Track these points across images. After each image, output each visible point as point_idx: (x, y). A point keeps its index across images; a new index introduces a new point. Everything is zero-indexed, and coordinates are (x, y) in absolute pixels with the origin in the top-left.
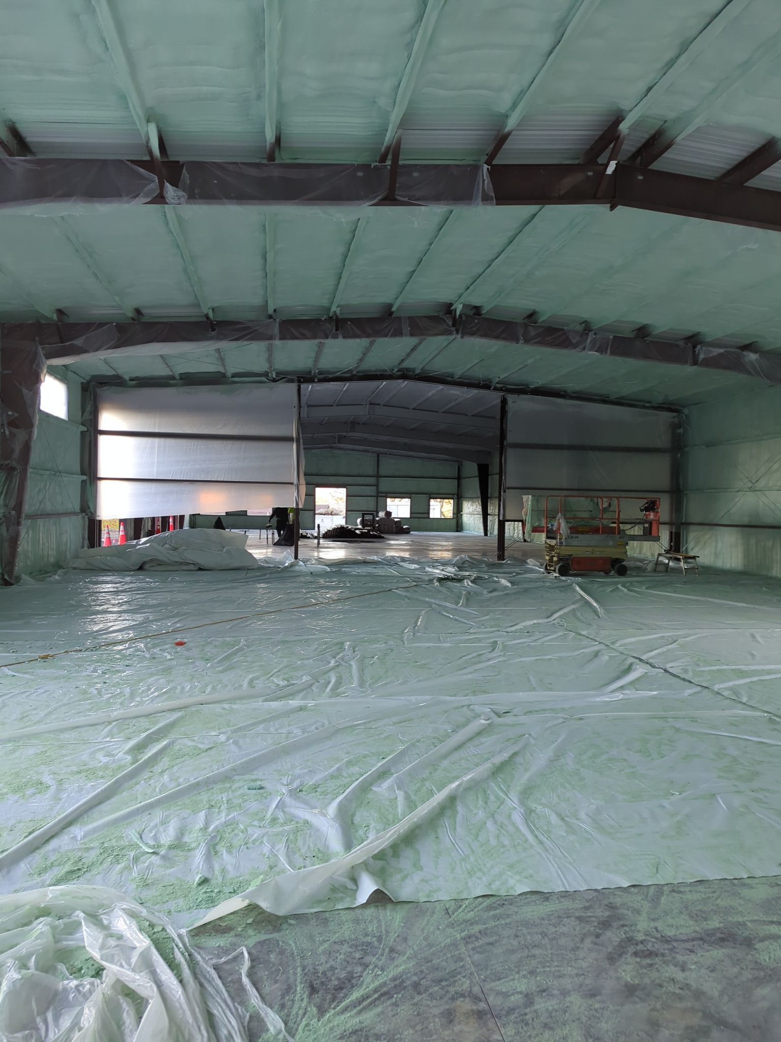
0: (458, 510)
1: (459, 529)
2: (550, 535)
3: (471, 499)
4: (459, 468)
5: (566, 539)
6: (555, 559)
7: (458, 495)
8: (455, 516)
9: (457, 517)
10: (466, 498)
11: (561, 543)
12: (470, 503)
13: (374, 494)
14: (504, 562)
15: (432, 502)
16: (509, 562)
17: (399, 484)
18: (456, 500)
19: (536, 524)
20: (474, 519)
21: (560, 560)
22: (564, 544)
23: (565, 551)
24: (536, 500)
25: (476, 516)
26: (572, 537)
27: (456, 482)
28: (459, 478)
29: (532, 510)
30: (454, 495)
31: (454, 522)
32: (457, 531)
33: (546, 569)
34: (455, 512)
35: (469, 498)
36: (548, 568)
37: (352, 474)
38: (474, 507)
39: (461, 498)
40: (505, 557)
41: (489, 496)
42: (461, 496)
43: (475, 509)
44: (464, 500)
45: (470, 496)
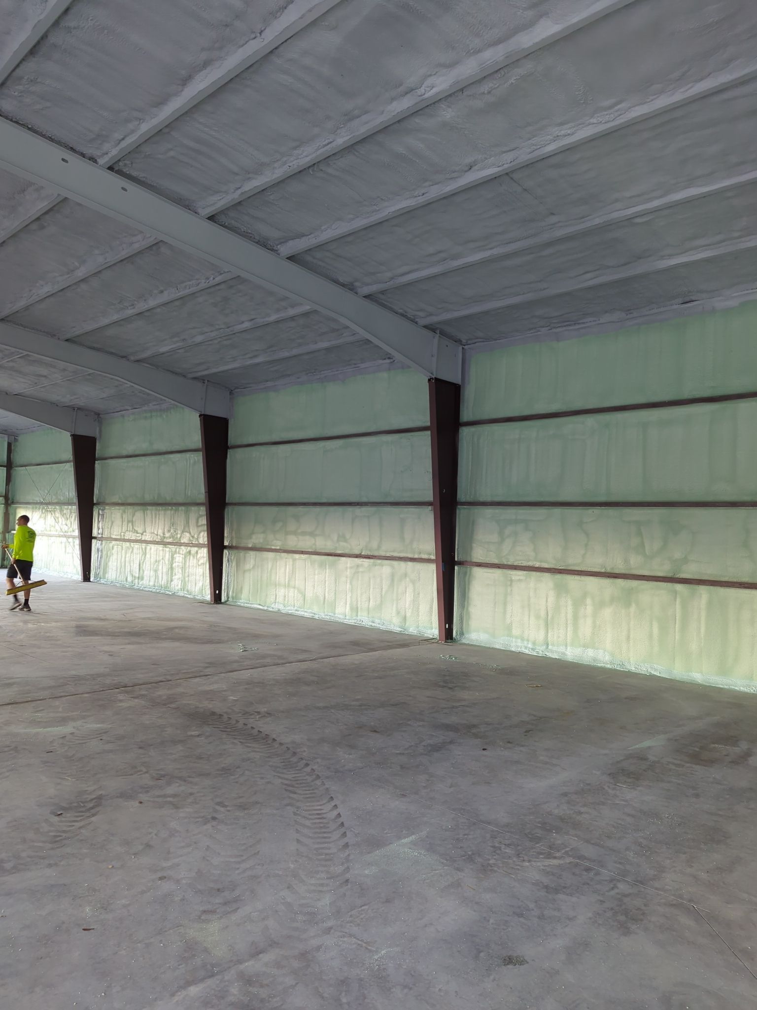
41: (95, 501)
42: (13, 499)
43: (51, 526)
44: (20, 507)
45: (37, 499)
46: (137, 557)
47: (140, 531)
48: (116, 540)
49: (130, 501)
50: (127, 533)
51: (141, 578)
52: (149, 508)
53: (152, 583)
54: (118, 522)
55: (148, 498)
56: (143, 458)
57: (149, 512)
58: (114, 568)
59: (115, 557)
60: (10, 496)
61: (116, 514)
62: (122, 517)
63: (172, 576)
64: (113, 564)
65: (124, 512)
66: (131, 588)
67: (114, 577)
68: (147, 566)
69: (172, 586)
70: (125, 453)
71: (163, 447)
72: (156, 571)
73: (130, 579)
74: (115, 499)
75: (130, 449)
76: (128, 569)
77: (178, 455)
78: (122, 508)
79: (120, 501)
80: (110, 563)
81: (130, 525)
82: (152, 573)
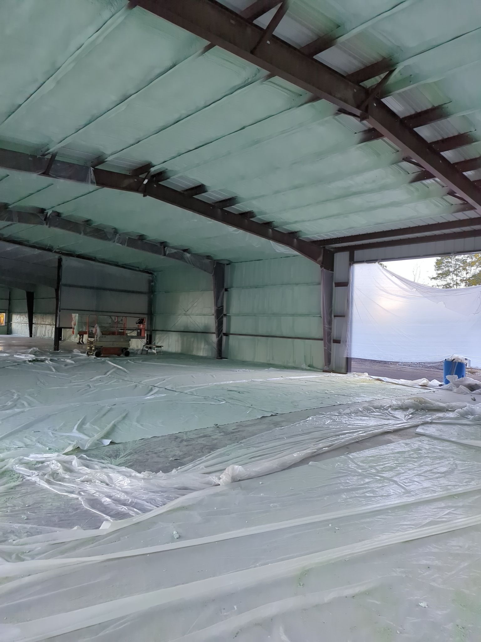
0: (9, 320)
1: (9, 333)
2: (90, 336)
3: (20, 313)
4: (10, 293)
5: (99, 338)
6: (93, 348)
7: (9, 310)
8: (6, 324)
9: (8, 324)
10: (15, 313)
11: (97, 340)
12: (18, 316)
14: (59, 351)
16: (62, 351)
18: (7, 314)
19: (81, 330)
20: (22, 326)
21: (96, 349)
22: (98, 340)
23: (99, 344)
24: (80, 317)
25: (23, 324)
26: (103, 337)
27: (8, 301)
28: (10, 300)
29: (78, 322)
30: (6, 310)
31: (6, 327)
32: (8, 334)
33: (88, 354)
34: (7, 321)
35: (17, 312)
36: (89, 353)
38: (22, 318)
39: (11, 312)
40: (59, 349)
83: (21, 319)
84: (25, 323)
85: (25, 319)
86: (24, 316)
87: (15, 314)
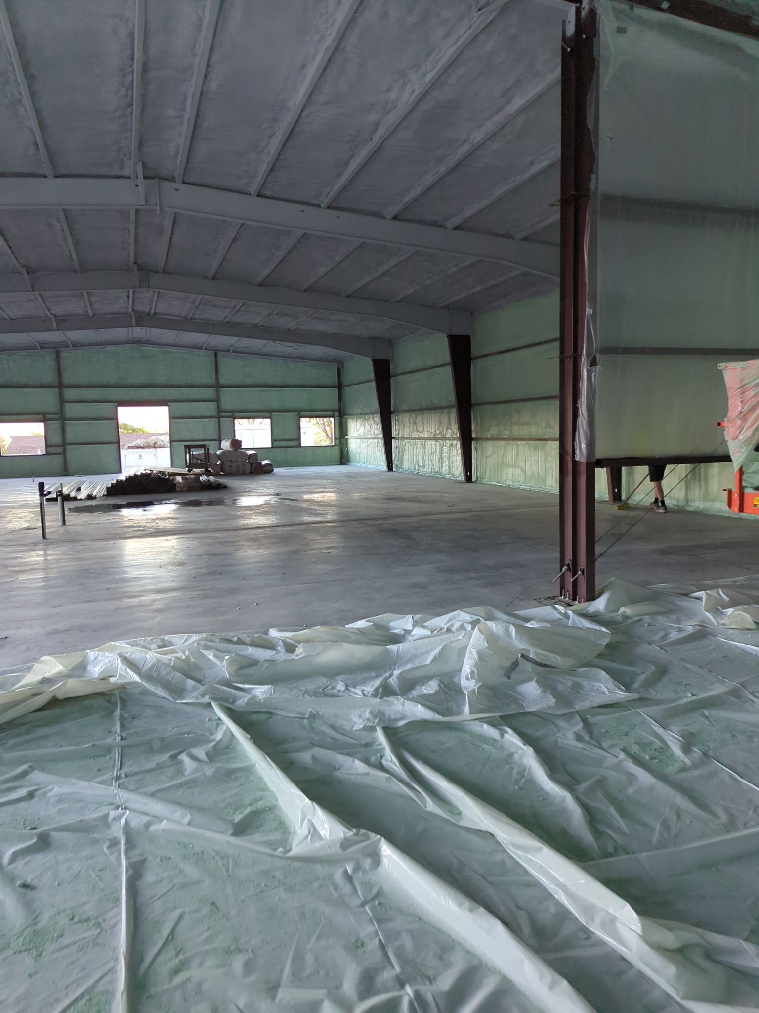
13: (213, 413)
15: (304, 422)
17: (252, 397)
18: (337, 418)
27: (336, 391)
30: (334, 411)
32: (342, 464)
35: (357, 414)
37: (175, 383)
38: (368, 427)
41: (392, 410)
42: (344, 413)
43: (368, 431)
44: (349, 418)
45: (359, 411)
46: (420, 451)
47: (421, 431)
48: (406, 438)
49: (413, 408)
50: (413, 433)
51: (423, 467)
52: (426, 412)
53: (430, 470)
54: (407, 425)
55: (424, 405)
56: (419, 373)
57: (425, 415)
58: (407, 460)
59: (407, 451)
60: (342, 410)
61: (405, 418)
62: (409, 421)
63: (442, 464)
64: (406, 457)
65: (410, 416)
66: (418, 474)
67: (407, 467)
68: (426, 458)
69: (443, 471)
70: (409, 370)
71: (430, 362)
72: (432, 461)
73: (417, 468)
74: (404, 407)
75: (411, 366)
76: (415, 460)
77: (441, 368)
78: (409, 413)
79: (408, 409)
80: (404, 457)
81: (415, 426)
82: (430, 462)
83: (366, 429)
84: (376, 438)
85: (375, 428)
86: (371, 422)
87: (353, 418)
